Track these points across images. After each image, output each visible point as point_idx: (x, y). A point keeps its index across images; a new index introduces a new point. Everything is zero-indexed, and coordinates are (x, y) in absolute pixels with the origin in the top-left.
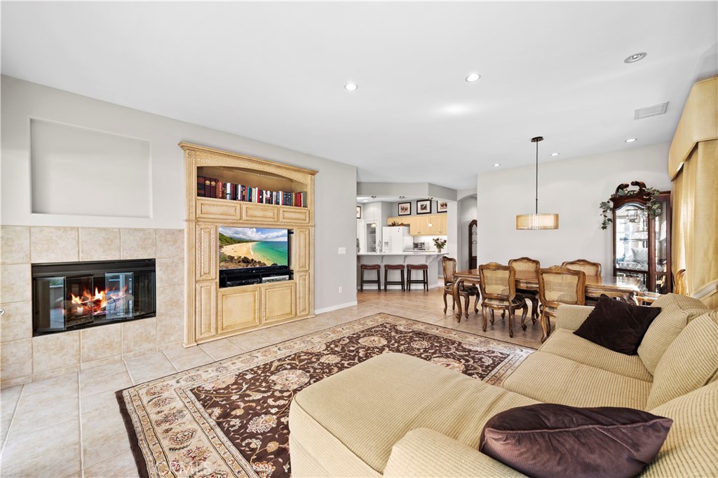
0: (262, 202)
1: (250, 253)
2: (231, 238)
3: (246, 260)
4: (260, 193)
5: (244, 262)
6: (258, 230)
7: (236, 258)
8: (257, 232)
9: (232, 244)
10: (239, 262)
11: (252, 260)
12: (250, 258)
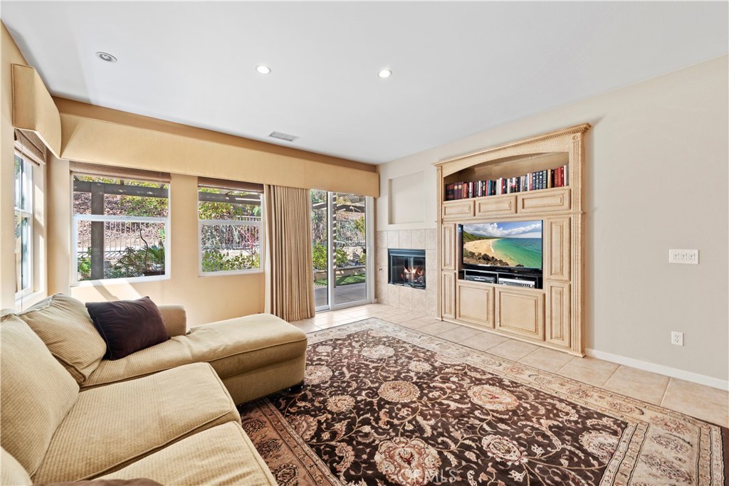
0: (506, 192)
1: (491, 251)
2: (472, 235)
3: (486, 258)
4: (505, 182)
5: (485, 259)
6: (500, 225)
7: (476, 254)
8: (499, 227)
9: (473, 240)
10: (479, 259)
11: (493, 258)
12: (491, 256)
